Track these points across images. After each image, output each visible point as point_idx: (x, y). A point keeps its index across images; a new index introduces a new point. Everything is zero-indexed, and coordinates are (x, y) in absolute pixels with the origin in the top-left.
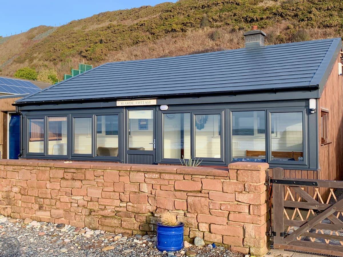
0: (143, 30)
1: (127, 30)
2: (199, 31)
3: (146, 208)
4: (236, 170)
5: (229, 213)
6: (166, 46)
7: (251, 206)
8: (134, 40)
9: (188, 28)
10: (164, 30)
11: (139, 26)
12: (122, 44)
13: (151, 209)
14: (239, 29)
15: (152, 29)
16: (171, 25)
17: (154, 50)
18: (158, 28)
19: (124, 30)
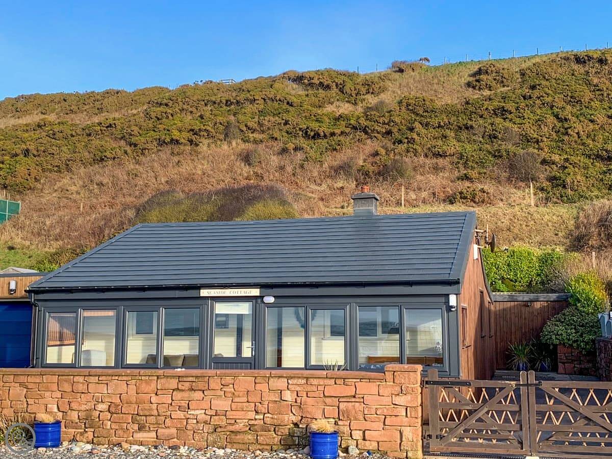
0: (113, 137)
1: (79, 133)
2: (222, 146)
3: (288, 419)
4: (392, 372)
5: (385, 418)
6: (160, 169)
7: (408, 408)
8: (95, 155)
9: (203, 140)
10: (156, 139)
11: (104, 128)
12: (71, 160)
13: (295, 419)
14: (296, 149)
15: (131, 135)
16: (168, 130)
17: (136, 175)
18: (144, 136)
19: (74, 133)
